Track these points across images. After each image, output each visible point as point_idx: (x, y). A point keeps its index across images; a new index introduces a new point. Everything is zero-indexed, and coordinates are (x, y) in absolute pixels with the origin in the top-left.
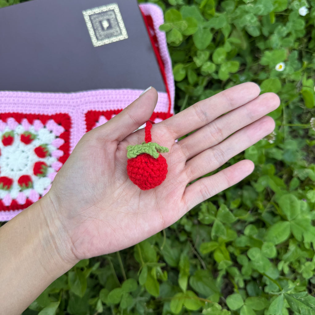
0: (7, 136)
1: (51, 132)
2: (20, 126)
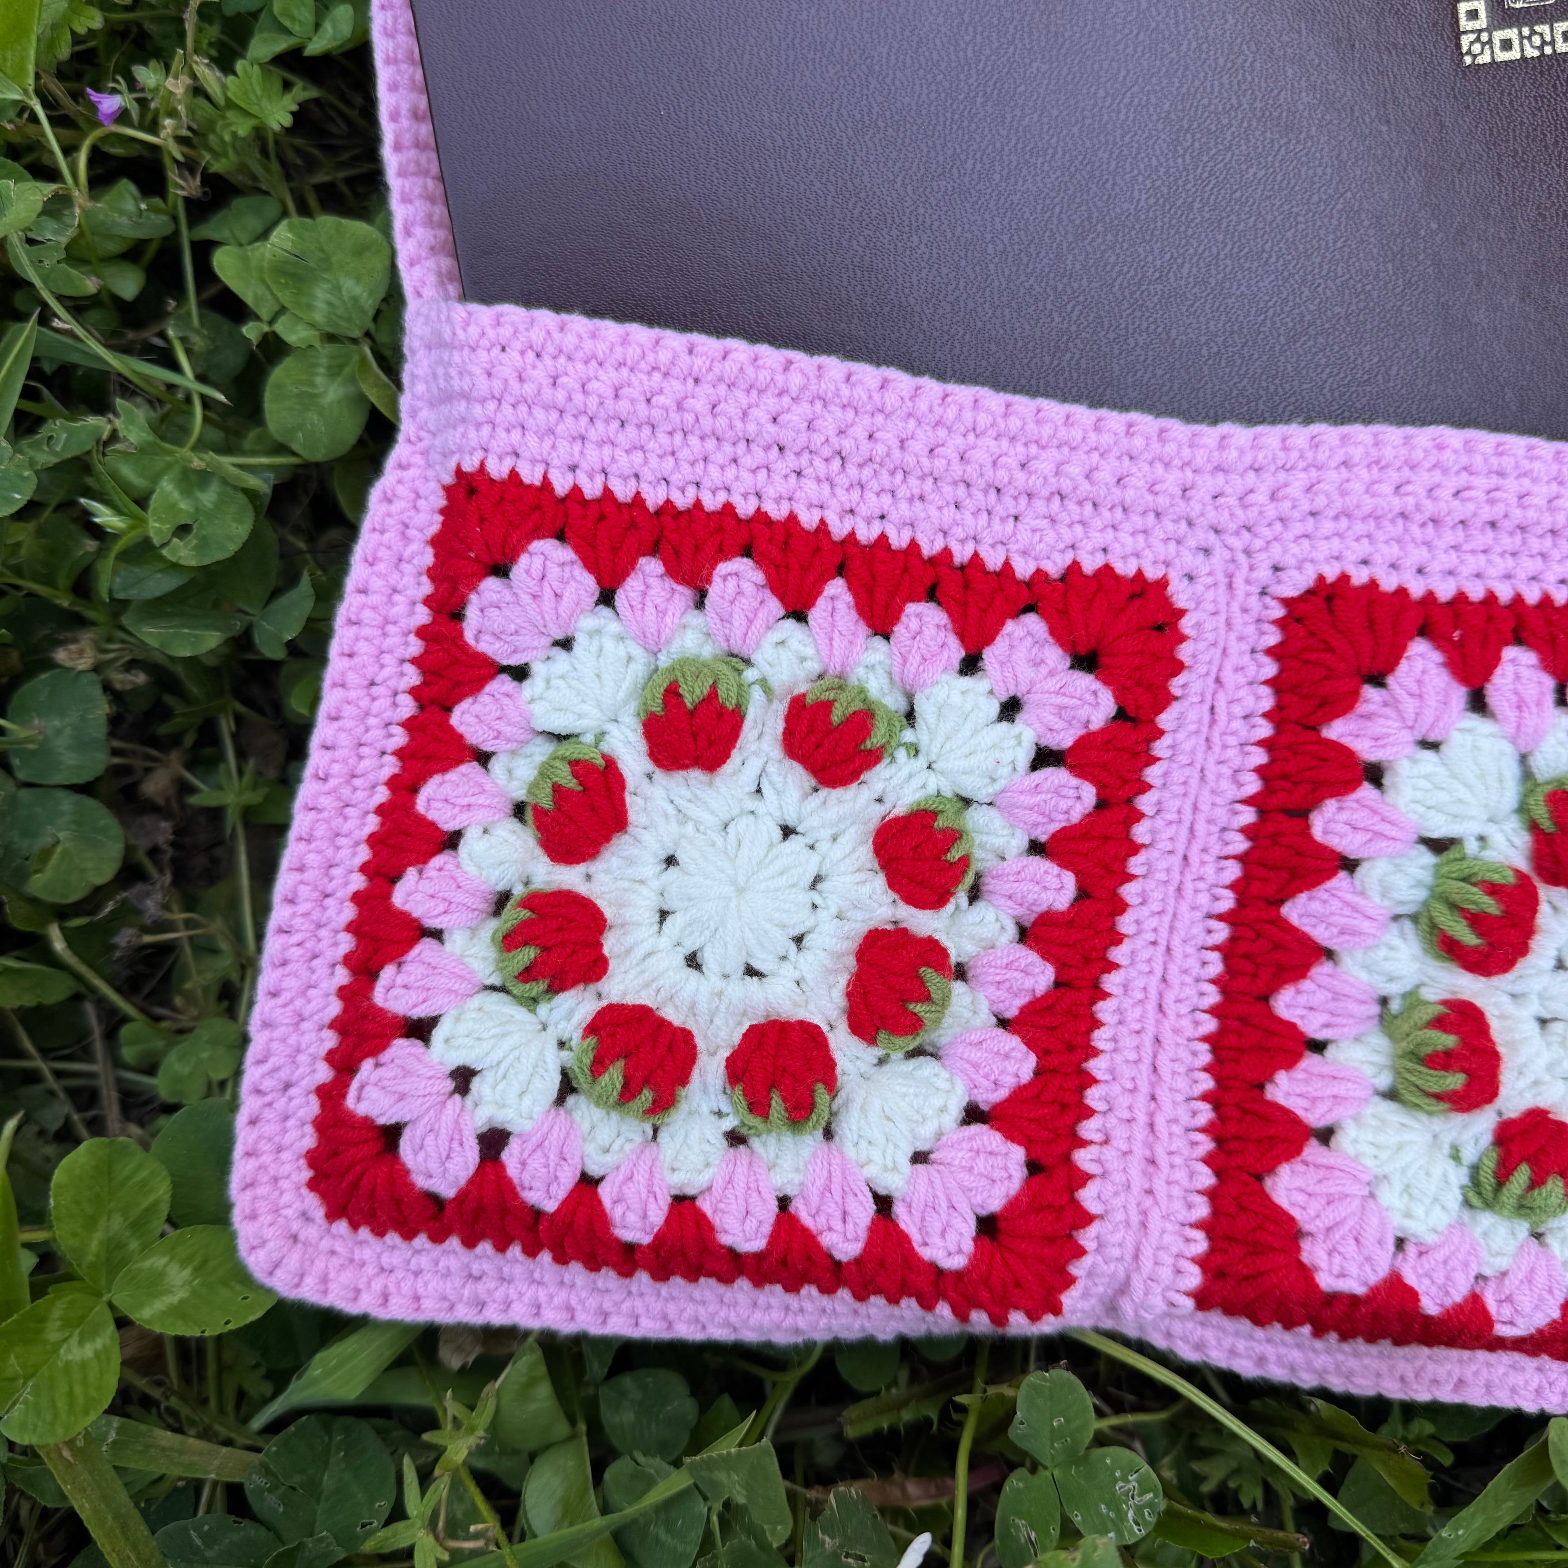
0: (692, 692)
1: (1009, 711)
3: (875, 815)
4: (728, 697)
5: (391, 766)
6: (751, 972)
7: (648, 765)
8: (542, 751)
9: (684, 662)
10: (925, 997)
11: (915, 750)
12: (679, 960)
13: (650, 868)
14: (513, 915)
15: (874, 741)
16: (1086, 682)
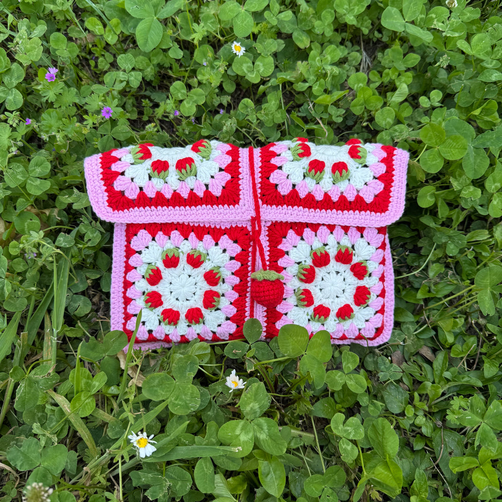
1: (224, 251)
2: (186, 242)
3: (204, 272)
6: (187, 300)
7: (164, 268)
8: (146, 266)
9: (168, 250)
10: (215, 301)
11: (209, 260)
12: (175, 300)
14: (146, 296)
15: (202, 260)
16: (236, 245)
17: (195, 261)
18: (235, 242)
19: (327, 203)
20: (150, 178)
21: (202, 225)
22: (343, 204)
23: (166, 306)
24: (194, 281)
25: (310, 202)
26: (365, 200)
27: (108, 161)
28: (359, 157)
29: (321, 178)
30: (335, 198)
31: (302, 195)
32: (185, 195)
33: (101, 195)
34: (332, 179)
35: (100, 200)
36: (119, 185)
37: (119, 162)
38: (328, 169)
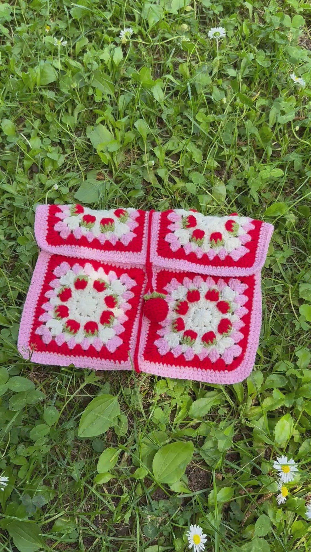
0: (81, 279)
1: (123, 284)
2: (95, 272)
3: (105, 296)
4: (86, 280)
5: (40, 291)
6: (88, 316)
7: (75, 289)
8: (61, 287)
9: (80, 276)
10: (110, 319)
11: (110, 288)
12: (78, 314)
13: (75, 302)
14: (57, 308)
15: (105, 286)
16: (133, 280)
17: (99, 286)
18: (133, 278)
19: (205, 260)
20: (80, 226)
21: (109, 264)
22: (217, 262)
23: (71, 317)
24: (96, 302)
25: (192, 258)
26: (233, 258)
27: (54, 210)
28: (232, 231)
29: (202, 243)
30: (211, 258)
31: (187, 252)
32: (103, 242)
33: (43, 231)
34: (210, 245)
35: (41, 234)
36: (57, 227)
37: (61, 213)
38: (207, 237)
